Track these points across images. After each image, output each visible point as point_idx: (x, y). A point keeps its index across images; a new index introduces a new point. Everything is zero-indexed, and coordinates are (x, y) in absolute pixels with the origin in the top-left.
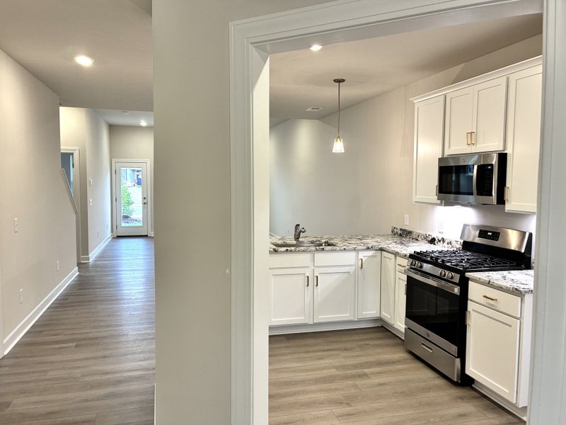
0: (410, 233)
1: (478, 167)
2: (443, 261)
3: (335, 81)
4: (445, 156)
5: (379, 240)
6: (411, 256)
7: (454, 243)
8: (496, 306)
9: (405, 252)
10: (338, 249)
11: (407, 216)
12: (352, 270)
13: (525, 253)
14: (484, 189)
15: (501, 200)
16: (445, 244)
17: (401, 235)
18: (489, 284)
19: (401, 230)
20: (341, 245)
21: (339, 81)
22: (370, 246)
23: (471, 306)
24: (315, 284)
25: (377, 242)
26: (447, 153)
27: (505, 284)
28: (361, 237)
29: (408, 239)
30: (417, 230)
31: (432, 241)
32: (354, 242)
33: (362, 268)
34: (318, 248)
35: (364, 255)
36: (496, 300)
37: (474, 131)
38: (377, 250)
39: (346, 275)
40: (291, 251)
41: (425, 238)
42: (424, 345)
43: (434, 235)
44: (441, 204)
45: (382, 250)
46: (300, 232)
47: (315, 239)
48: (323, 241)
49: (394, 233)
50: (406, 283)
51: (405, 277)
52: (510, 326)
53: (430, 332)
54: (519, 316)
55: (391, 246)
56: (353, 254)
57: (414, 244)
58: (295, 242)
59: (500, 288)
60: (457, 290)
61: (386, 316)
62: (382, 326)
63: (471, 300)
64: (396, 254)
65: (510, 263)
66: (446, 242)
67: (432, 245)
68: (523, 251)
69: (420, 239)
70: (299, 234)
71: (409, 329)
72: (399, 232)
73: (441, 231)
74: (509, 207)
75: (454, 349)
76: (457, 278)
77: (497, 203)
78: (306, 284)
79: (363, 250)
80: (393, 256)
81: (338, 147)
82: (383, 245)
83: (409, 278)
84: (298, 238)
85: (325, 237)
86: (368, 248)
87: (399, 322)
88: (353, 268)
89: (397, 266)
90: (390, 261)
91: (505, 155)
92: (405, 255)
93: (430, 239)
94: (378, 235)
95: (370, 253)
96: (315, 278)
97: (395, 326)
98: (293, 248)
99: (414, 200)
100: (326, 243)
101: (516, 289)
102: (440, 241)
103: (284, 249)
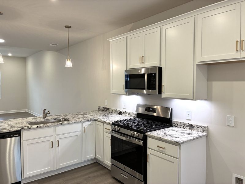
0: (108, 109)
1: (148, 74)
2: (132, 126)
3: (65, 26)
4: (128, 69)
5: (93, 114)
6: (113, 124)
7: (132, 114)
8: (164, 152)
9: (108, 121)
10: (71, 122)
11: (106, 101)
12: (79, 133)
13: (170, 118)
14: (151, 86)
15: (160, 92)
16: (127, 115)
17: (103, 111)
18: (160, 139)
19: (103, 108)
20: (72, 119)
21: (68, 27)
22: (89, 118)
23: (149, 152)
24: (57, 145)
25: (92, 115)
26: (129, 67)
27: (169, 139)
28: (83, 113)
29: (107, 113)
30: (112, 108)
31: (120, 113)
32: (80, 117)
33: (85, 132)
34: (58, 123)
35: (86, 124)
36: (164, 148)
37: (144, 56)
38: (93, 121)
39: (76, 137)
40: (40, 127)
41: (116, 112)
42: (122, 174)
43: (121, 110)
44: (126, 95)
45: (95, 120)
46: (47, 114)
47: (56, 117)
48: (62, 118)
49: (99, 109)
50: (111, 139)
51: (110, 136)
52: (174, 163)
53: (126, 167)
54: (178, 157)
55: (100, 118)
56: (80, 125)
57: (111, 115)
58: (43, 120)
59: (167, 141)
60: (141, 143)
61: (99, 157)
62: (96, 162)
63: (149, 148)
64: (104, 123)
65: (164, 124)
66: (128, 113)
67: (120, 115)
68: (169, 118)
69: (113, 112)
70: (46, 115)
71: (113, 164)
72: (102, 109)
73: (124, 108)
74: (164, 95)
75: (141, 177)
76: (141, 136)
77: (158, 94)
78: (51, 147)
79: (85, 122)
80: (102, 124)
81: (69, 64)
82: (96, 118)
83: (112, 136)
84: (45, 118)
85: (63, 115)
86: (88, 120)
87: (107, 161)
88: (80, 132)
89: (105, 129)
90: (100, 126)
91: (161, 68)
92: (110, 123)
93: (119, 112)
94: (92, 111)
95: (89, 123)
96: (57, 142)
97: (104, 162)
98: (42, 125)
99: (111, 93)
100: (63, 118)
101: (176, 142)
102: (124, 113)
103: (35, 126)
